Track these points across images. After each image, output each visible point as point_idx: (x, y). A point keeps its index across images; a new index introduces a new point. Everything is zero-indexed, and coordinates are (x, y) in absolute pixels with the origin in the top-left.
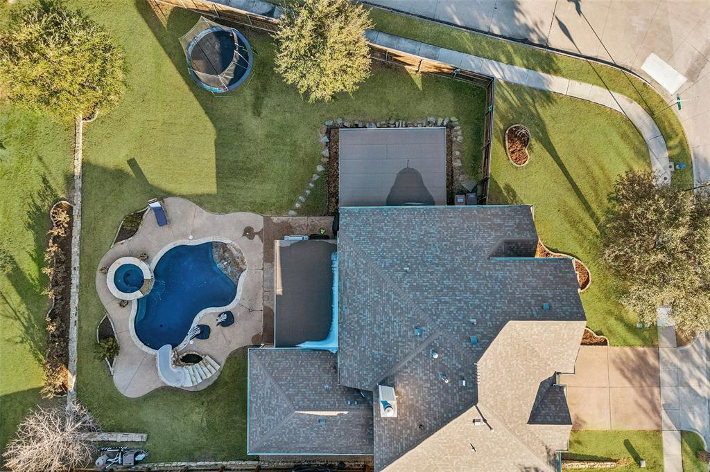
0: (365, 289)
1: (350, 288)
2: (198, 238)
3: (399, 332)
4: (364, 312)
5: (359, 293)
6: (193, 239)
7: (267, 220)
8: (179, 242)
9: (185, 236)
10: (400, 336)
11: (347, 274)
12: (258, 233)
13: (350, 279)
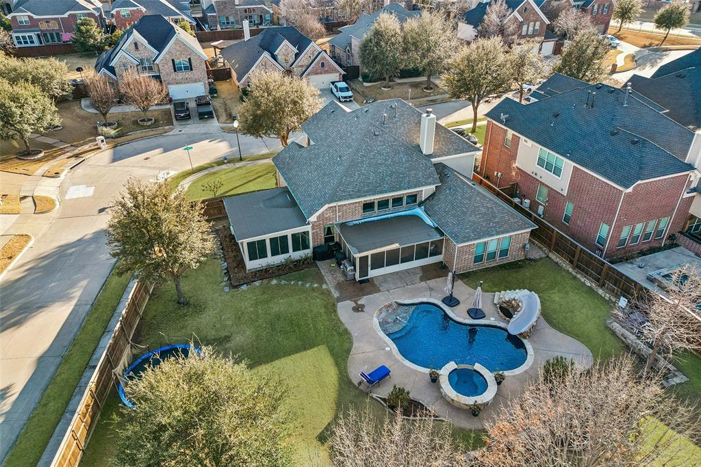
0: (364, 174)
1: (368, 186)
2: (385, 343)
3: (382, 145)
4: (381, 172)
5: (369, 179)
6: (389, 346)
7: (339, 300)
8: (400, 357)
9: (390, 354)
10: (385, 145)
11: (359, 191)
12: (356, 302)
13: (362, 187)
